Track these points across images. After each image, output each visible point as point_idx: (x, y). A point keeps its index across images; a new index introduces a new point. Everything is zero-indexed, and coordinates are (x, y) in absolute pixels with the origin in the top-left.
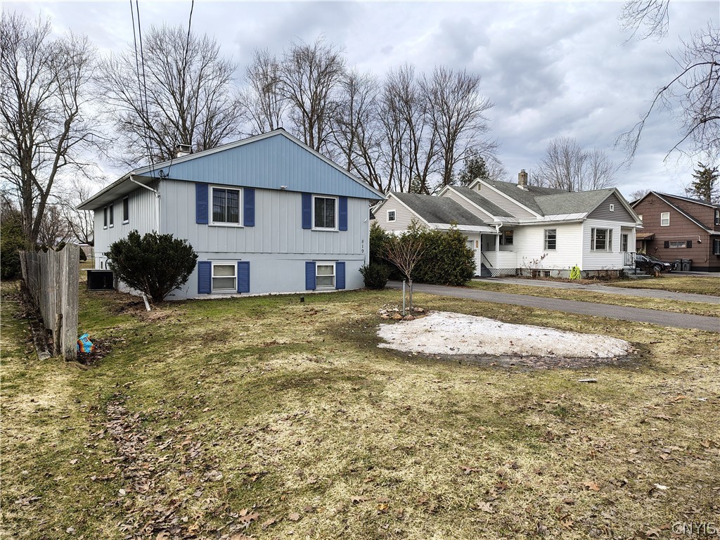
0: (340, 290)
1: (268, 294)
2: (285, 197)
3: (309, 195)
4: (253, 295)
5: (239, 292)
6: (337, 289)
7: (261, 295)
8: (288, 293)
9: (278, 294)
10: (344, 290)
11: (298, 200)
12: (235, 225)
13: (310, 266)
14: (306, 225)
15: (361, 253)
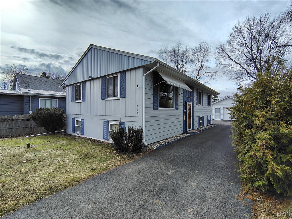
3: (105, 77)
5: (81, 134)
7: (87, 137)
9: (93, 138)
11: (100, 82)
12: (80, 101)
13: (106, 124)
14: (103, 96)
15: (136, 116)
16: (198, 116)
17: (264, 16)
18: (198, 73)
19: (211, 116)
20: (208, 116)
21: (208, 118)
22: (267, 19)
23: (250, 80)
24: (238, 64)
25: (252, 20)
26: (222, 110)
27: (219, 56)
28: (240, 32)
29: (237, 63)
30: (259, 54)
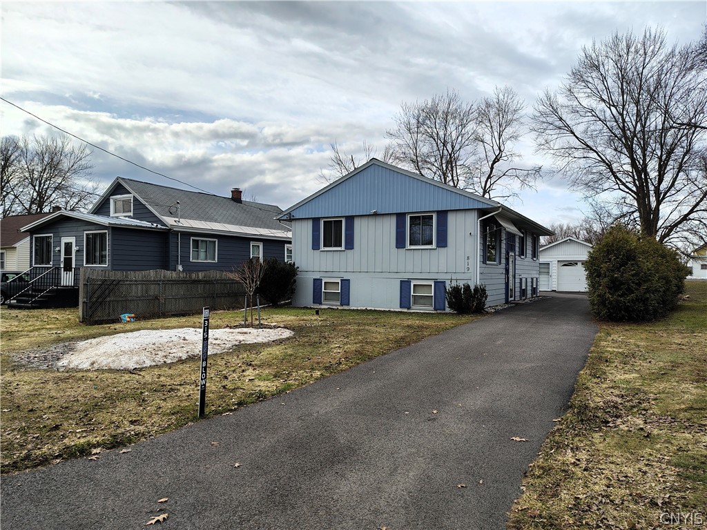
0: (438, 311)
1: (364, 308)
2: (379, 220)
3: (404, 214)
4: (352, 308)
5: (342, 305)
6: (435, 309)
7: (359, 308)
8: (383, 309)
9: (373, 309)
10: (444, 312)
11: (392, 222)
12: (339, 249)
13: (405, 285)
14: (400, 244)
15: (466, 271)
16: (521, 277)
17: (652, 37)
18: (492, 168)
19: (537, 279)
20: (532, 279)
21: (532, 282)
22: (659, 44)
23: (620, 189)
24: (591, 149)
25: (624, 43)
26: (554, 268)
27: (545, 125)
28: (596, 67)
29: (588, 146)
30: (641, 124)
